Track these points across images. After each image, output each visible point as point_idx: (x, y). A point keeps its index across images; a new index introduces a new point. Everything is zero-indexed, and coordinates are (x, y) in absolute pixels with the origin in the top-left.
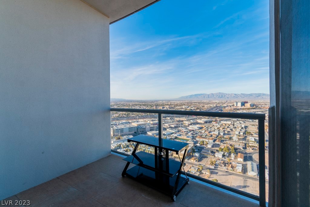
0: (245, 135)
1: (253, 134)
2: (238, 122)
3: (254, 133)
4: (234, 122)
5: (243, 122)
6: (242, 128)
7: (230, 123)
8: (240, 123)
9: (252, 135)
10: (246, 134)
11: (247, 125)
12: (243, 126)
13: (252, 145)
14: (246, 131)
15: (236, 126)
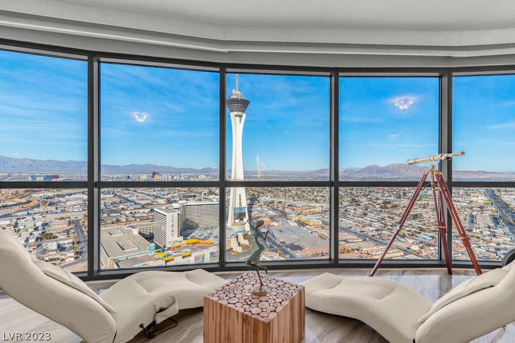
0: (39, 242)
1: (58, 235)
2: (29, 218)
3: (59, 233)
4: (19, 219)
5: (41, 217)
6: (36, 229)
7: (8, 222)
8: (34, 219)
9: (55, 237)
10: (41, 240)
11: (47, 220)
12: (39, 224)
13: (50, 257)
14: (43, 233)
15: (22, 227)
